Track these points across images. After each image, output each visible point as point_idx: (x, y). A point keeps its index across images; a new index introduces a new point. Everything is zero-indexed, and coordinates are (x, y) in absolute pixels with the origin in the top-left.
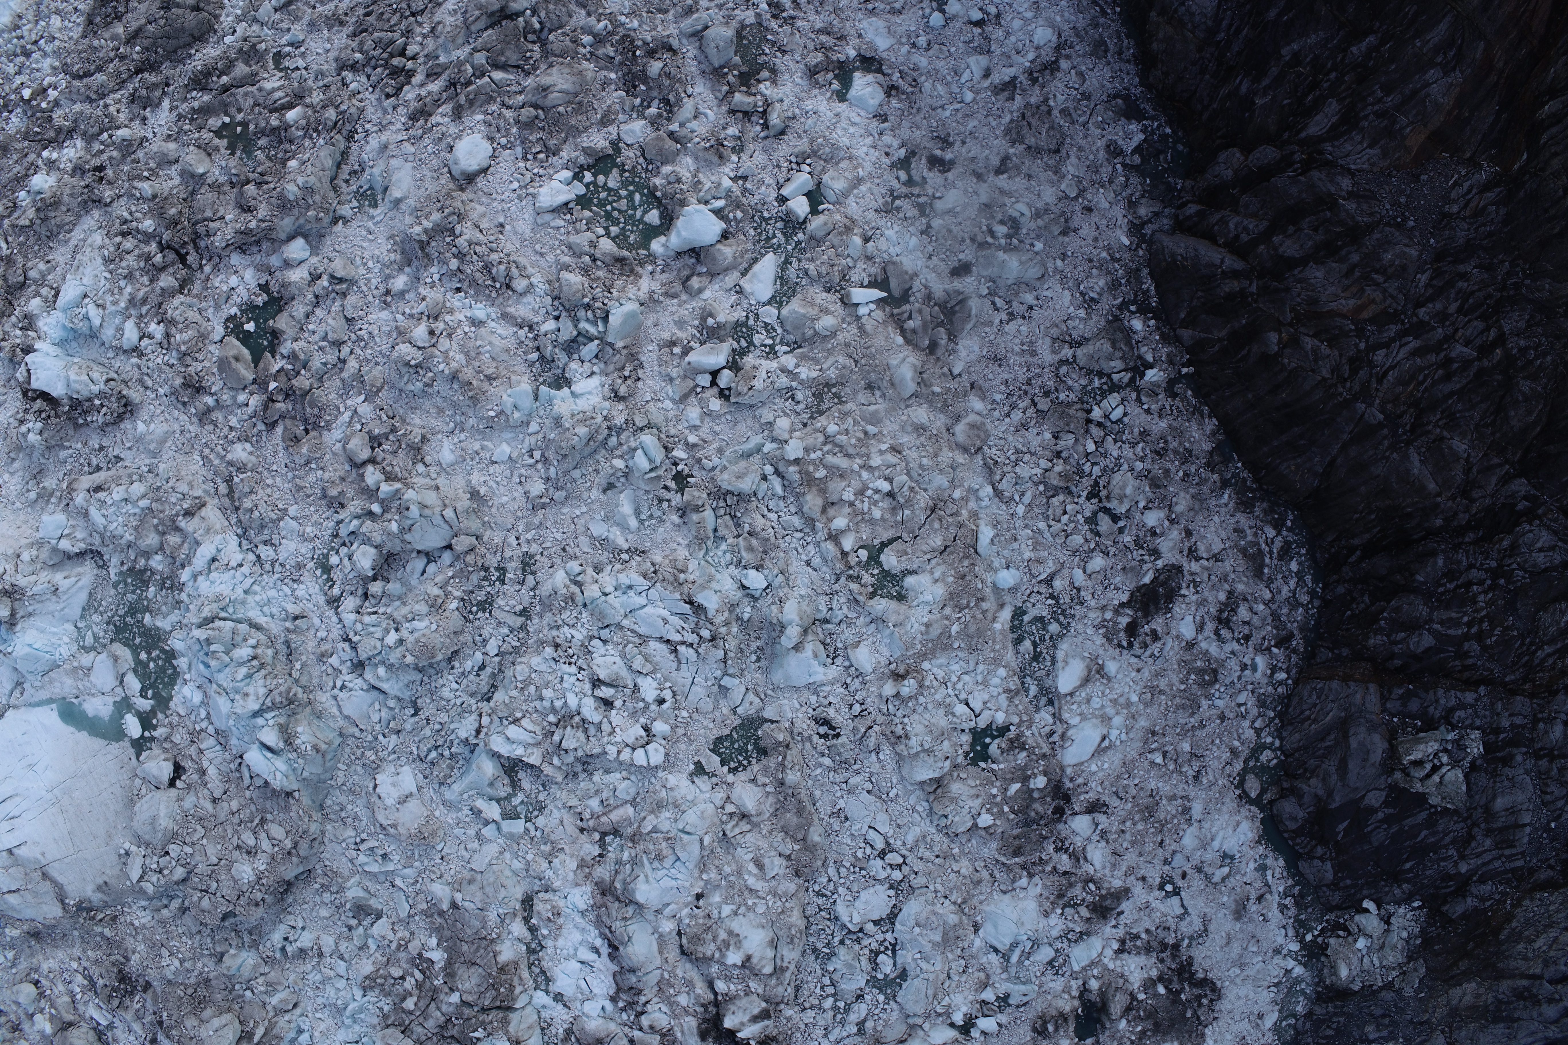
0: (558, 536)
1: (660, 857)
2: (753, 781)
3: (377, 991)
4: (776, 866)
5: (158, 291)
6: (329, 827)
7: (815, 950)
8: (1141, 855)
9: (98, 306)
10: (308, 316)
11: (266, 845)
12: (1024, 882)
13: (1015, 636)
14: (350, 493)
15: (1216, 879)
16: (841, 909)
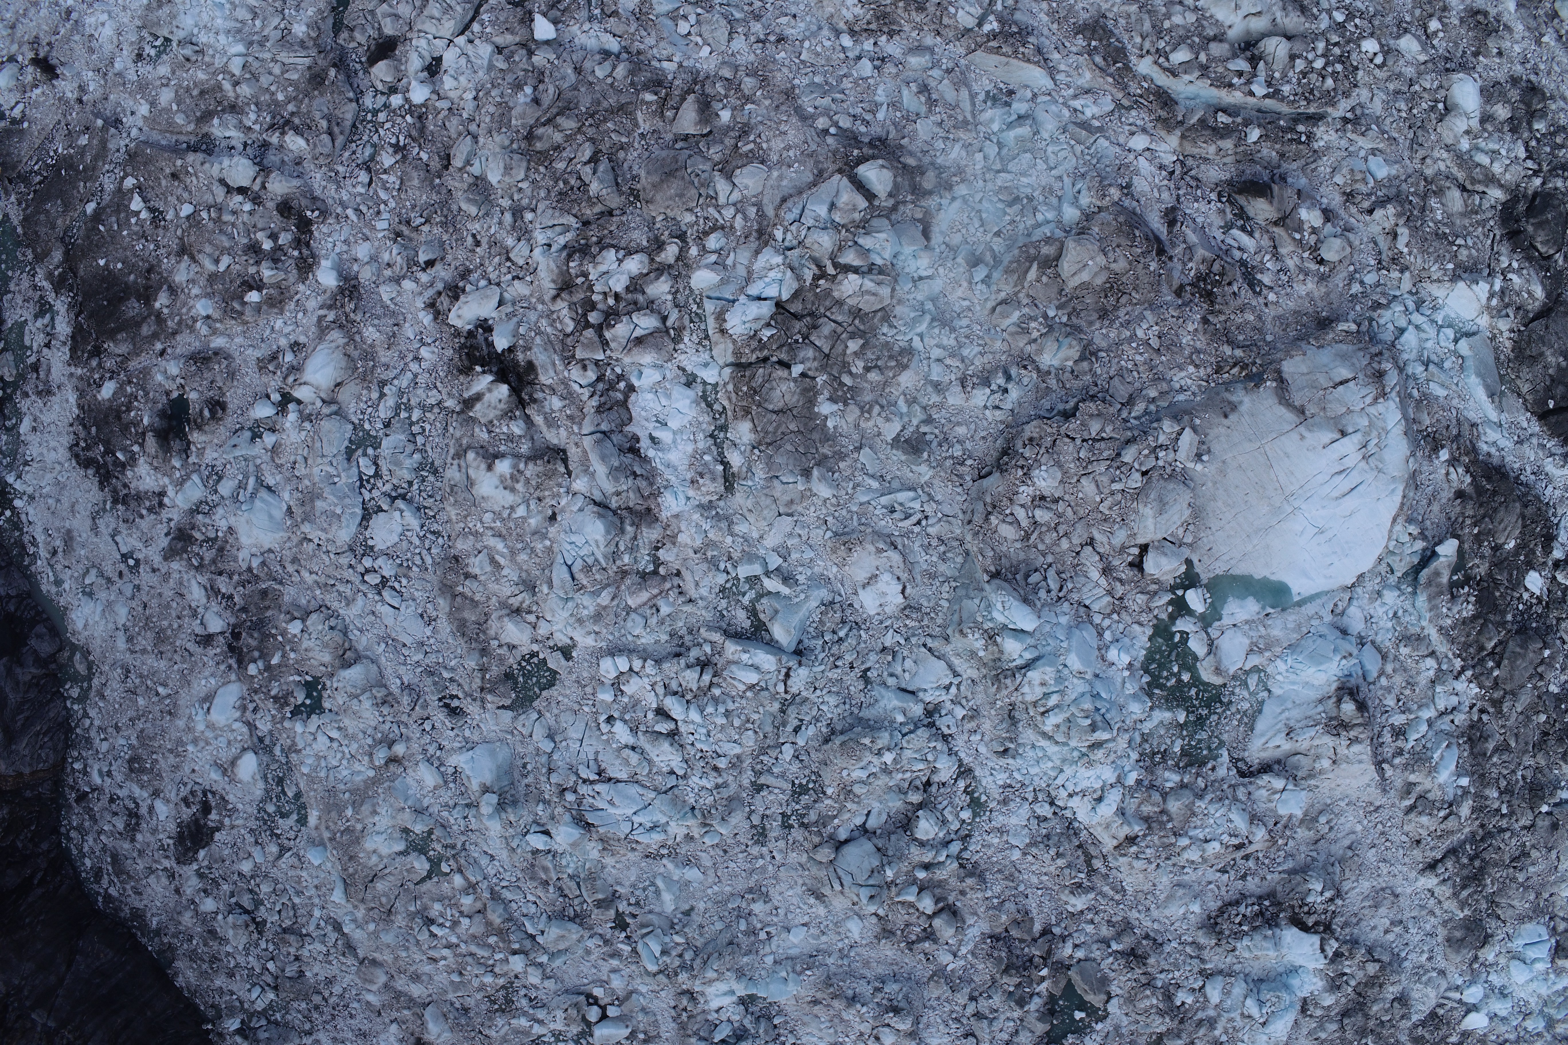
0: (732, 865)
1: (587, 569)
2: (512, 647)
3: (896, 348)
4: (477, 565)
5: (1184, 1036)
6: (958, 531)
7: (435, 472)
8: (160, 595)
9: (1249, 1017)
10: (1017, 1032)
11: (1021, 514)
12: (255, 563)
13: (302, 800)
14: (953, 882)
15: (94, 572)
16: (414, 522)
